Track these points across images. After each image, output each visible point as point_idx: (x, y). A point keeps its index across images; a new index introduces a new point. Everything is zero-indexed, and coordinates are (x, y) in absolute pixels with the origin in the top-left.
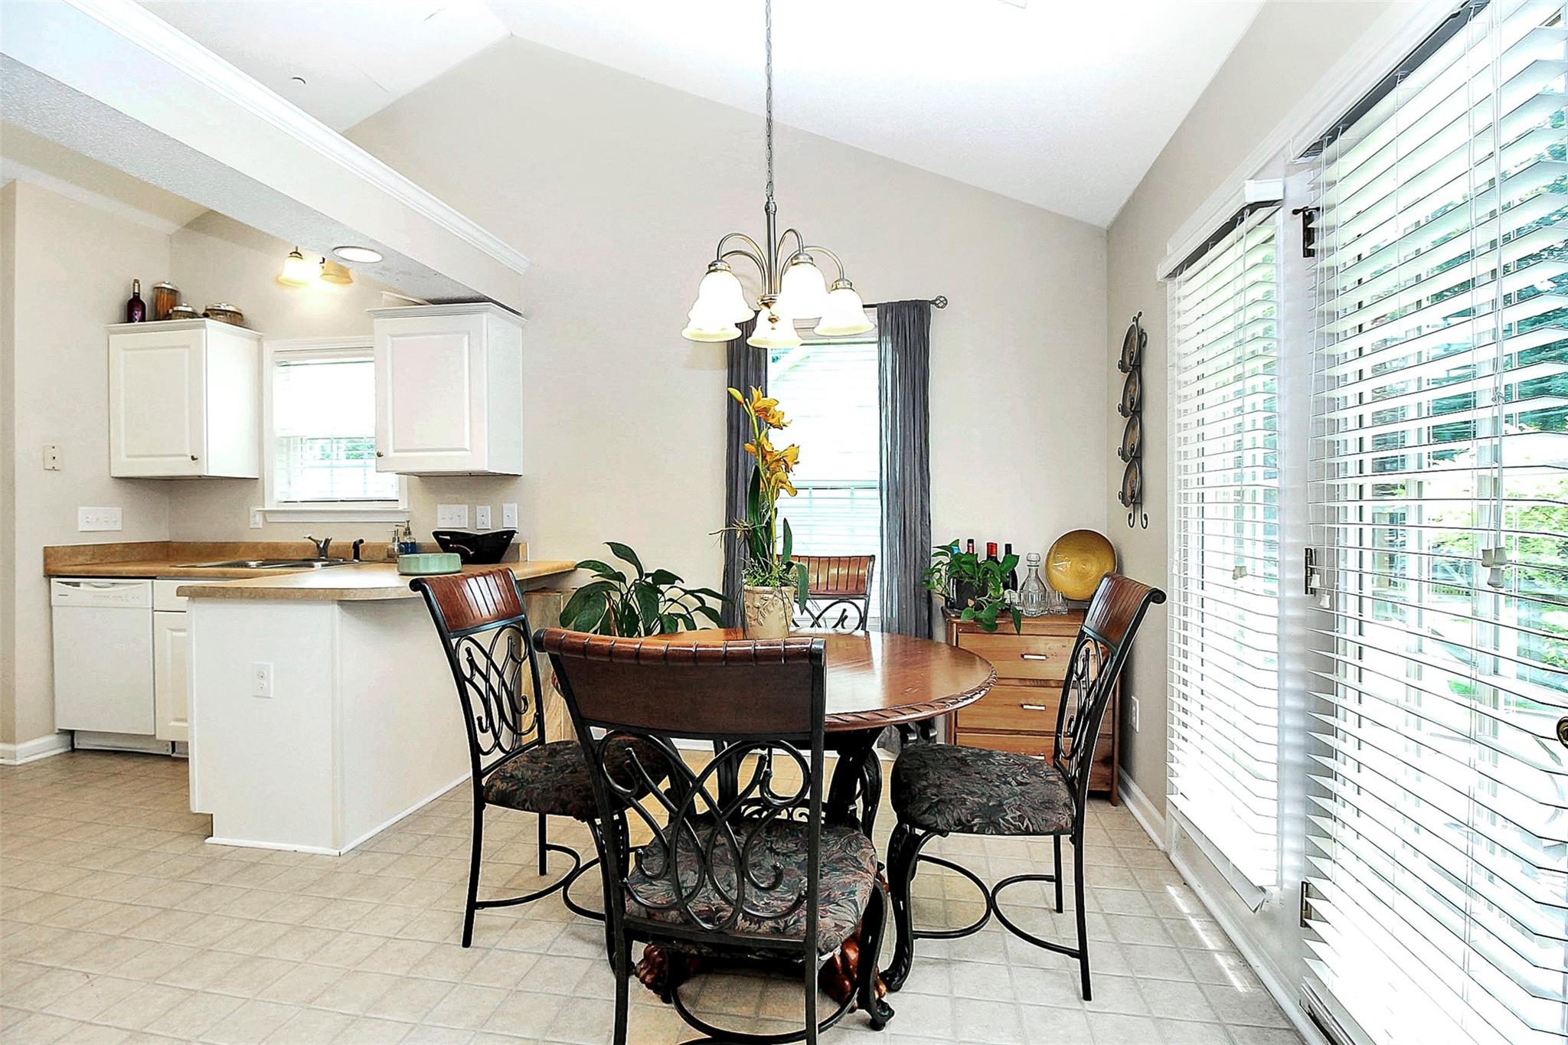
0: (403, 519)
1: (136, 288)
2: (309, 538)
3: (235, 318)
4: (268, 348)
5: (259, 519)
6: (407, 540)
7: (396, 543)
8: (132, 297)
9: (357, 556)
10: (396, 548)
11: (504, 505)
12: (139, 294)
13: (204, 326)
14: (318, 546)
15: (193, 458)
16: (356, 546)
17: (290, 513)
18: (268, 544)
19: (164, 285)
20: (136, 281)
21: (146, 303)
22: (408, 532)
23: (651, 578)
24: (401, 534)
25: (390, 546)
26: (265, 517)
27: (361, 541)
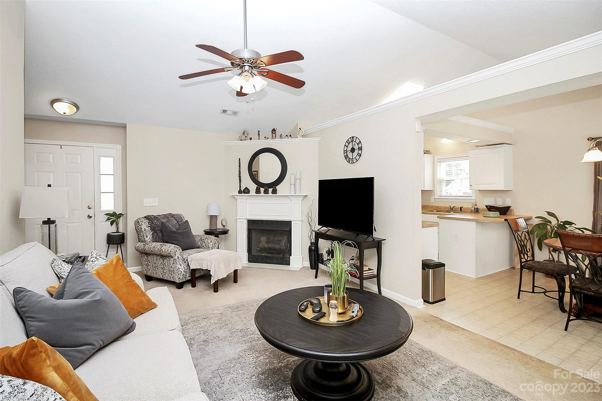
0: (474, 201)
2: (449, 205)
4: (436, 158)
5: (433, 200)
6: (476, 207)
7: (473, 208)
9: (461, 211)
10: (473, 209)
11: (506, 198)
14: (451, 207)
16: (461, 208)
17: (442, 199)
18: (436, 206)
22: (476, 205)
23: (562, 223)
24: (474, 206)
25: (472, 209)
26: (435, 200)
27: (462, 207)
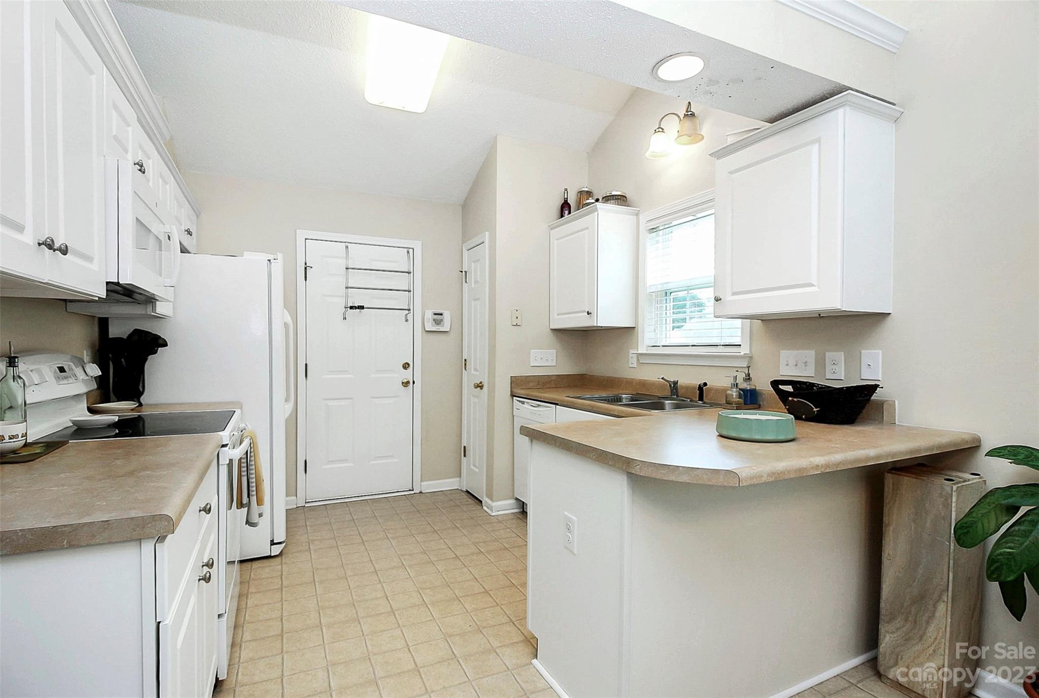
0: (744, 365)
1: (566, 194)
2: (663, 378)
3: (621, 199)
4: (643, 219)
5: (634, 360)
8: (563, 201)
9: (701, 398)
11: (862, 351)
12: (567, 198)
13: (596, 210)
14: (670, 386)
15: (588, 313)
16: (700, 388)
17: (645, 359)
18: (640, 381)
19: (583, 189)
20: (566, 190)
21: (571, 205)
22: (748, 378)
24: (740, 380)
26: (638, 359)
27: (705, 384)
